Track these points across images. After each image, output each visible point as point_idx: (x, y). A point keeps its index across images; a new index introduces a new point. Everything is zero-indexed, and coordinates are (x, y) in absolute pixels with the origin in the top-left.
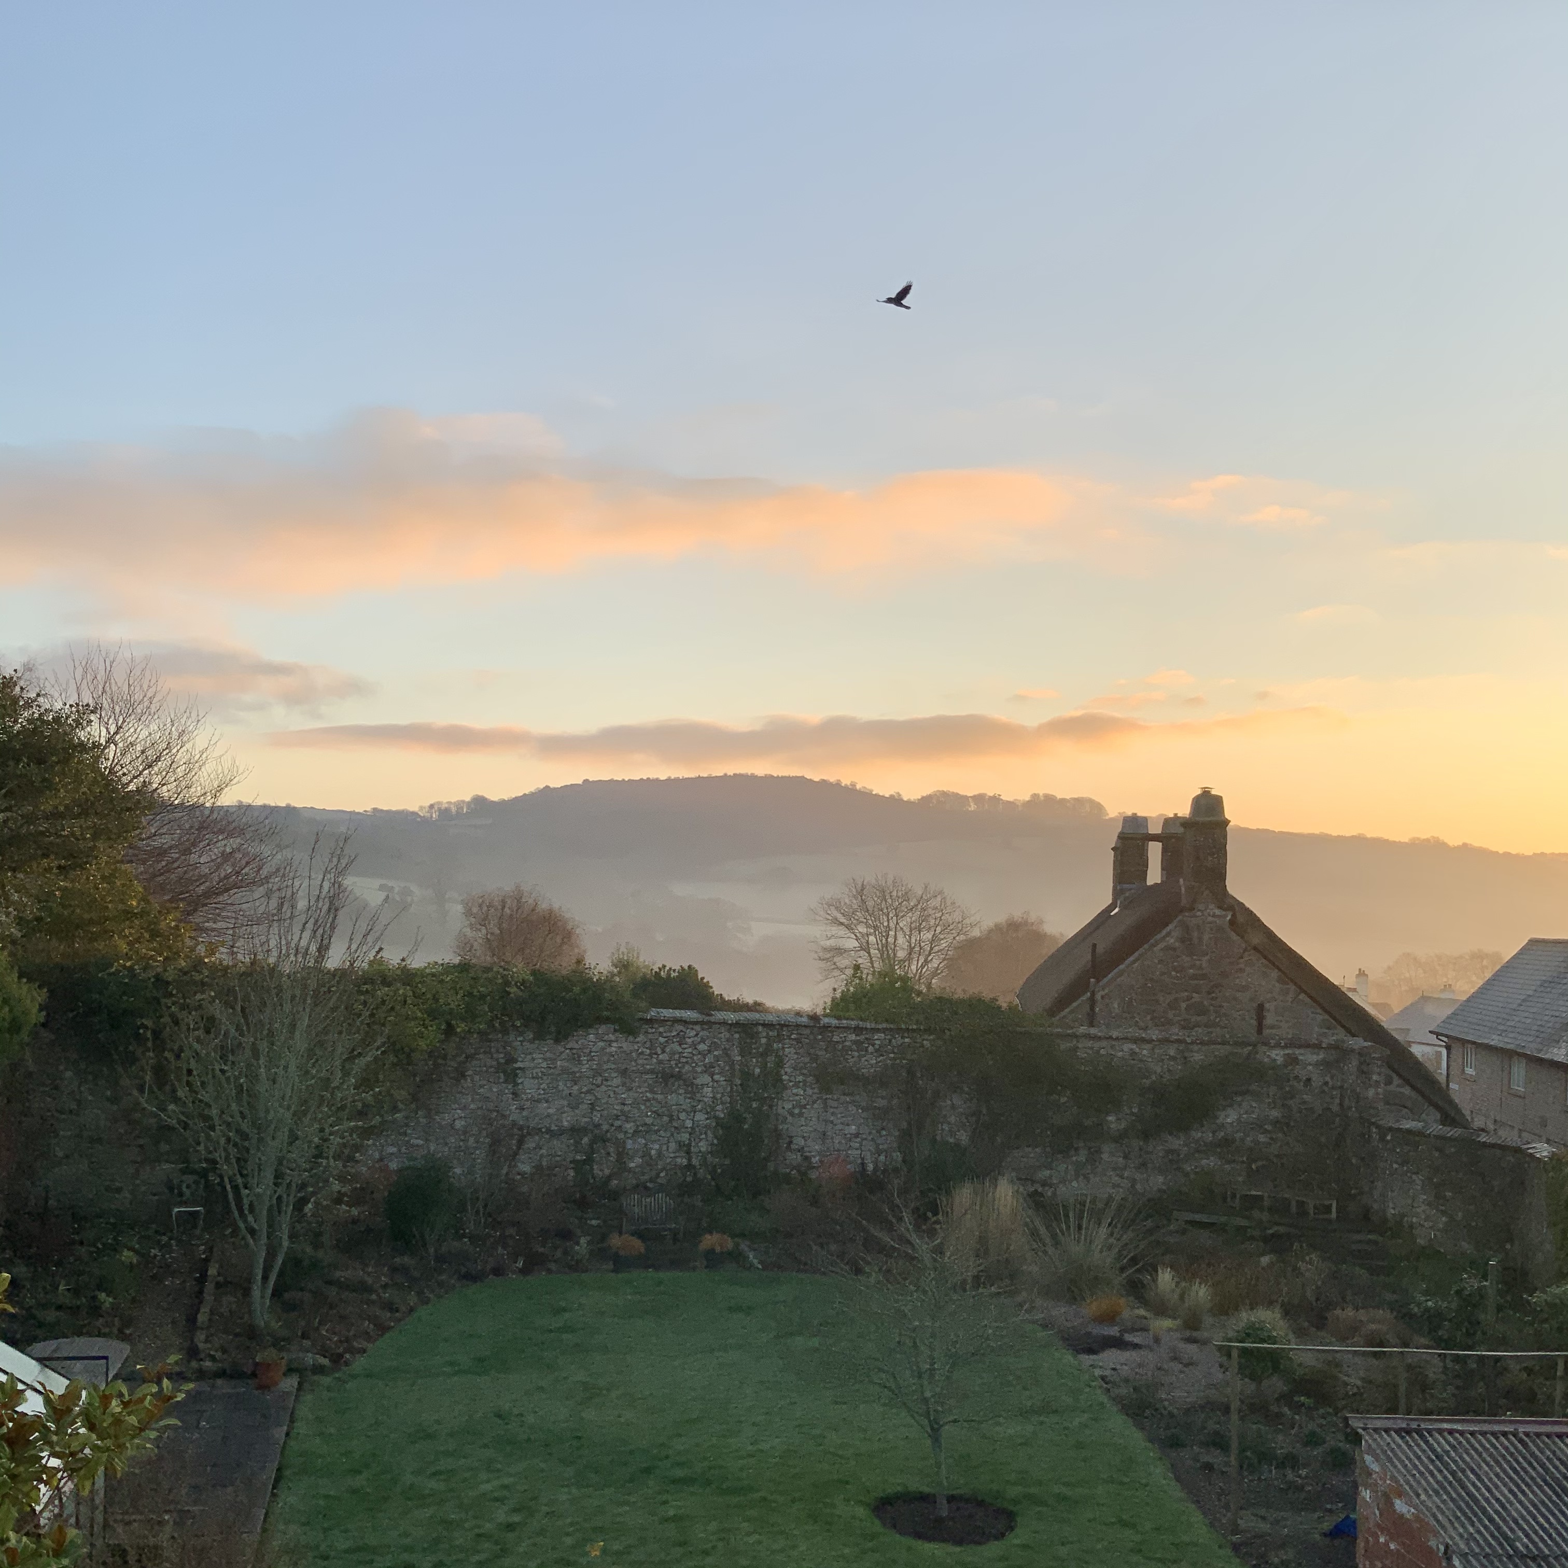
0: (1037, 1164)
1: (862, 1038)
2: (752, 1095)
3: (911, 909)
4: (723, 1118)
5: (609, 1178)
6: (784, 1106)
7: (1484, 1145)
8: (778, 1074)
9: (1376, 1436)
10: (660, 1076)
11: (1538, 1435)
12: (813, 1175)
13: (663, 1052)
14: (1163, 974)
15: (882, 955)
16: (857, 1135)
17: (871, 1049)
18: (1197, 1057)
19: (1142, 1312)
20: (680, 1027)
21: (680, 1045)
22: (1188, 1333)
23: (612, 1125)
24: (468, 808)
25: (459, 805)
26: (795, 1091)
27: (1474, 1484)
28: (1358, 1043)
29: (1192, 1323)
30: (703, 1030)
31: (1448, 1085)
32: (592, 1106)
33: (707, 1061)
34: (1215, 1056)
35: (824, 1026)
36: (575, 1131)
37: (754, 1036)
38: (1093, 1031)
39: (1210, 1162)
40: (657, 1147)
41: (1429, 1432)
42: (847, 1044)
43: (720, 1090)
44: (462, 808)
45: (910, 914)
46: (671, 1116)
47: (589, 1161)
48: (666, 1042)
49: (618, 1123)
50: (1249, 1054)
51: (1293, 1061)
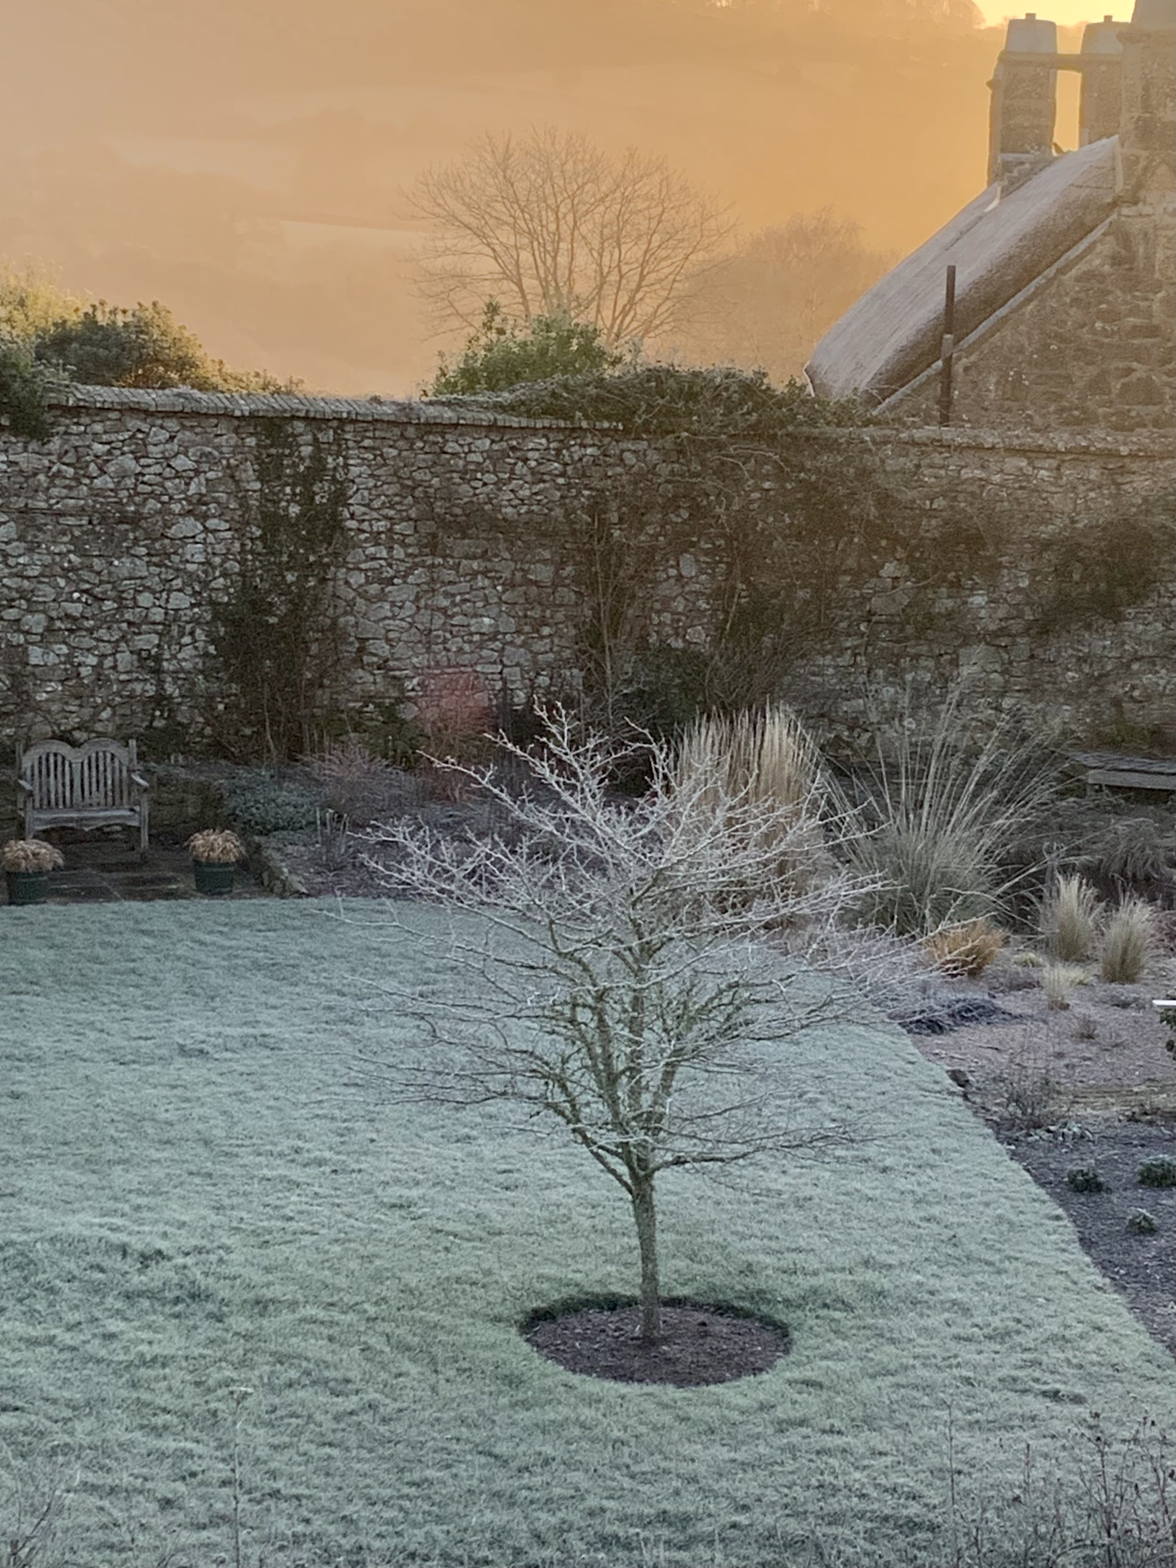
0: (842, 686)
1: (503, 446)
2: (285, 558)
3: (602, 200)
4: (227, 604)
8: (336, 517)
10: (95, 519)
12: (409, 712)
13: (103, 472)
14: (1079, 325)
15: (545, 288)
16: (493, 636)
17: (521, 467)
18: (1139, 483)
19: (1028, 955)
20: (133, 423)
21: (137, 459)
22: (1110, 990)
26: (370, 550)
29: (1120, 971)
30: (183, 427)
33: (193, 488)
35: (426, 423)
37: (287, 441)
38: (948, 434)
39: (1159, 679)
40: (92, 660)
42: (472, 457)
43: (220, 548)
45: (601, 208)
46: (119, 599)
48: (109, 453)
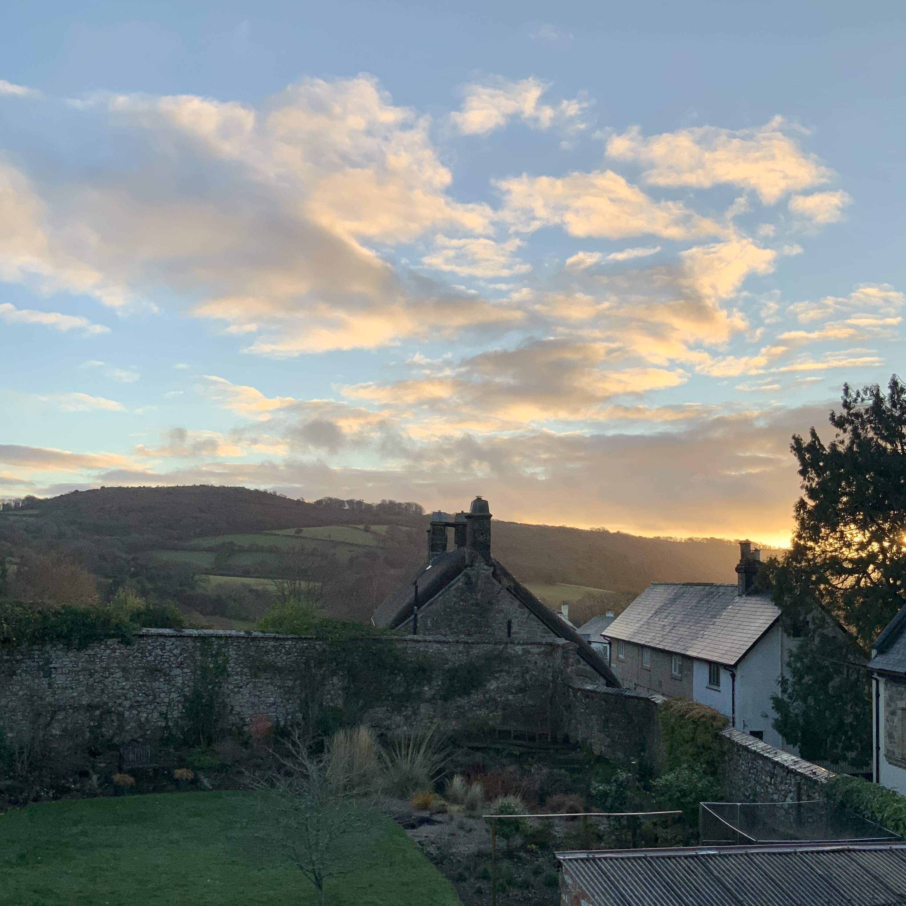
0: (384, 717)
1: (277, 644)
2: (208, 681)
4: (189, 696)
5: (113, 737)
6: (227, 687)
7: (629, 697)
8: (225, 667)
9: (570, 864)
10: (148, 670)
11: (657, 857)
12: (246, 729)
13: (150, 655)
14: (455, 603)
16: (274, 704)
17: (283, 650)
18: (475, 651)
19: (443, 802)
20: (161, 639)
21: (161, 651)
22: (468, 813)
23: (115, 702)
24: (22, 504)
25: (17, 502)
26: (236, 677)
27: (624, 888)
28: (562, 641)
29: (472, 807)
30: (177, 641)
31: (610, 665)
32: (103, 691)
33: (179, 659)
34: (485, 650)
35: (254, 638)
36: (90, 707)
37: (211, 644)
38: (415, 637)
39: (482, 712)
40: (145, 715)
41: (599, 859)
42: (269, 647)
43: (188, 678)
44: (19, 503)
46: (154, 695)
47: (100, 726)
48: (153, 649)
49: (119, 701)
50: (503, 648)
51: (526, 652)
